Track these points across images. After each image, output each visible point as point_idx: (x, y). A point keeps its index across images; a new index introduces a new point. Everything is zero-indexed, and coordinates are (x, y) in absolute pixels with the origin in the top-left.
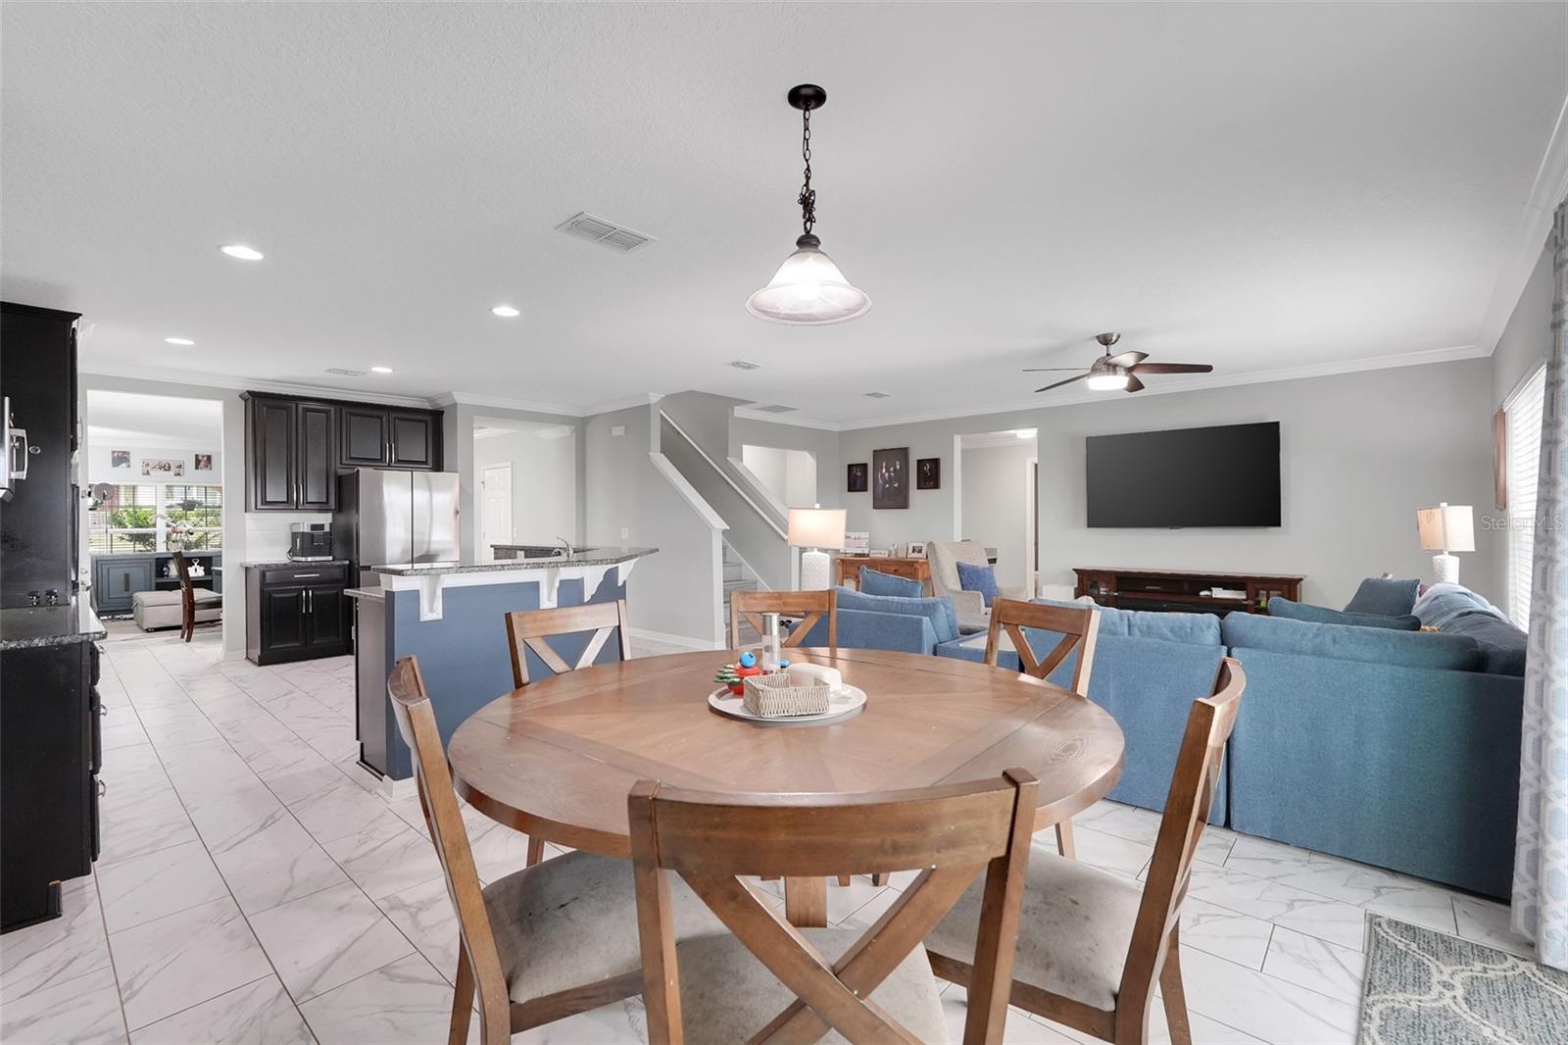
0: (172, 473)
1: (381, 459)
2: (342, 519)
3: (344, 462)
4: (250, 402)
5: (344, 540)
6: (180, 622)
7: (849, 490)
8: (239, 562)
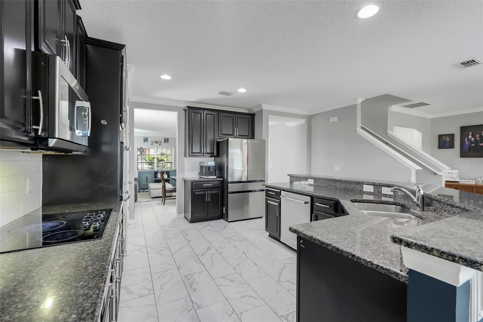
0: (158, 144)
1: (233, 135)
2: (219, 160)
3: (220, 136)
4: (187, 111)
5: (220, 169)
6: (161, 195)
7: (439, 148)
8: (183, 177)
